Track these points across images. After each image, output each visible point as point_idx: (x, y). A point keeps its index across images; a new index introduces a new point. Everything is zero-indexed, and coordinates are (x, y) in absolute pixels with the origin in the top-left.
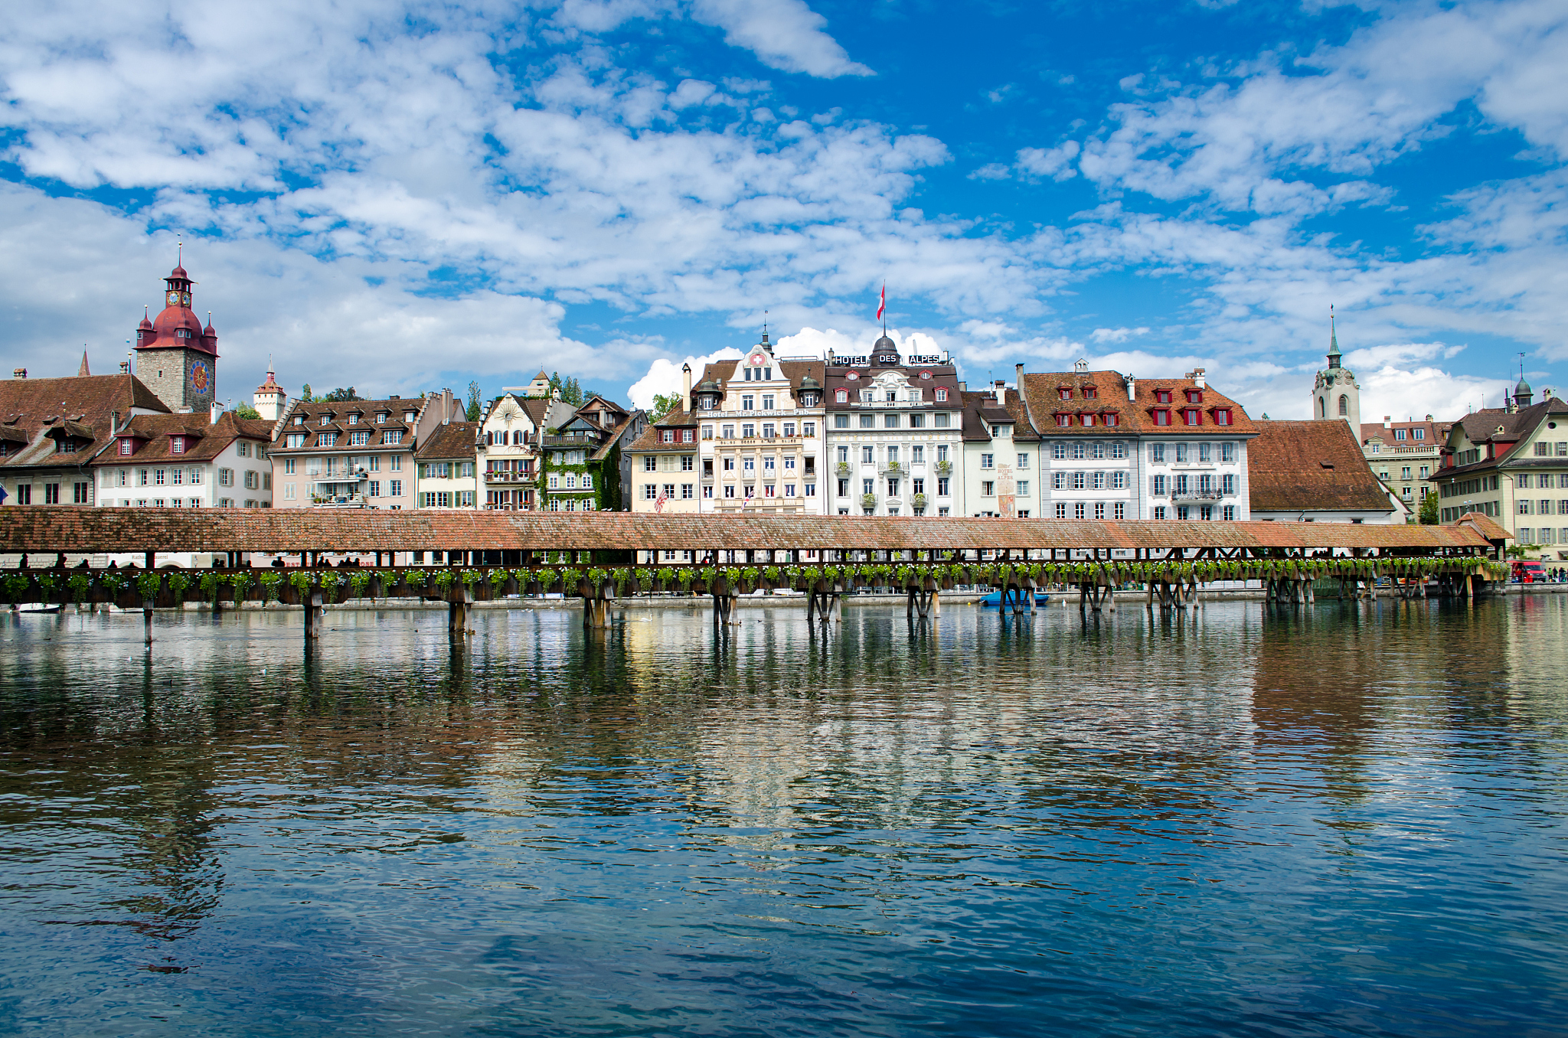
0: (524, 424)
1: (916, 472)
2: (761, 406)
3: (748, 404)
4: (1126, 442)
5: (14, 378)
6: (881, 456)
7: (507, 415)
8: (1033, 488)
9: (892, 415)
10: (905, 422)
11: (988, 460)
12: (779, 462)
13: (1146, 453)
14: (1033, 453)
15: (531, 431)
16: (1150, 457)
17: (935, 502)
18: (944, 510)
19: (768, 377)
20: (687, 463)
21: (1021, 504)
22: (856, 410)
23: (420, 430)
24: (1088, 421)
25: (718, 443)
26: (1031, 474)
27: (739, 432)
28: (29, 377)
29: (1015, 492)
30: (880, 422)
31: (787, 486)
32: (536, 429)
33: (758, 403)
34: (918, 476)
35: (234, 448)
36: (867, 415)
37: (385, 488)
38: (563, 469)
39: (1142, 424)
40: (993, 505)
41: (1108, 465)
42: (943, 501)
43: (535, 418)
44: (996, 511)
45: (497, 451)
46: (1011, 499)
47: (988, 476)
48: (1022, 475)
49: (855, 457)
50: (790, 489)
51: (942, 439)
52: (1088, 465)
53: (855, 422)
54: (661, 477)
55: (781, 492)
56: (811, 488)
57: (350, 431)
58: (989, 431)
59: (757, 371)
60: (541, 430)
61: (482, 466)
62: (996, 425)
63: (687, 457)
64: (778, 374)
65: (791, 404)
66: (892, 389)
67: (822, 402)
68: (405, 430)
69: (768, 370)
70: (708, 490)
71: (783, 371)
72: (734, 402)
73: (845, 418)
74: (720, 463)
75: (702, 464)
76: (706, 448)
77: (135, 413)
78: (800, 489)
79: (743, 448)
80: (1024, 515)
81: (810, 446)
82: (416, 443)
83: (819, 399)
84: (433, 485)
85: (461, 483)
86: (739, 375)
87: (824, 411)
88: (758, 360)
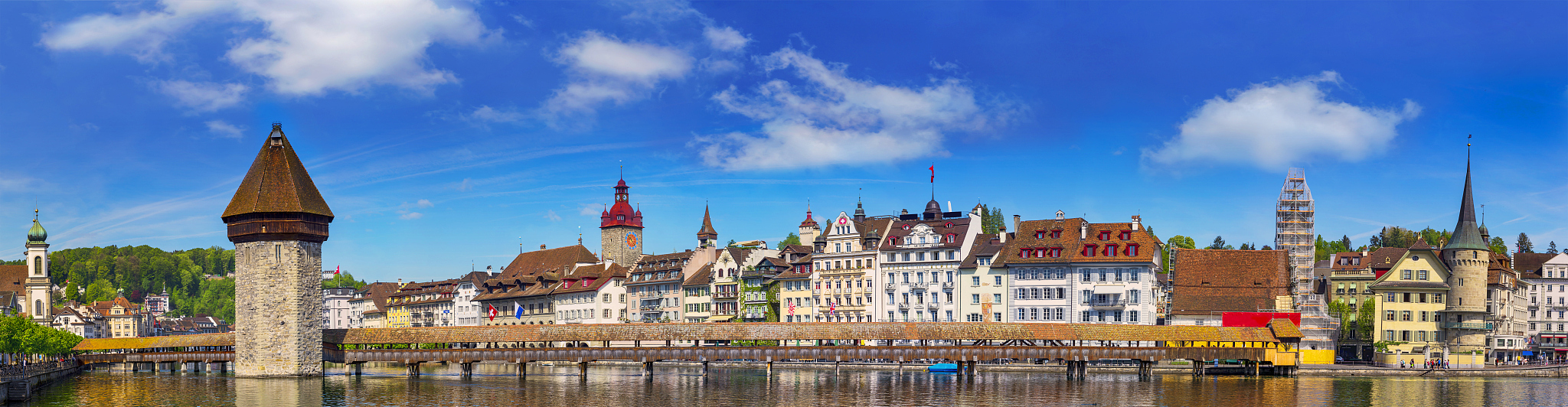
0: (733, 264)
1: (933, 288)
2: (845, 250)
3: (838, 249)
4: (1065, 268)
5: (540, 250)
6: (914, 279)
7: (726, 260)
8: (1004, 298)
9: (922, 253)
10: (928, 257)
11: (977, 279)
12: (854, 284)
13: (1077, 276)
15: (736, 268)
16: (1080, 278)
17: (943, 307)
18: (949, 312)
19: (849, 232)
20: (808, 286)
21: (996, 309)
22: (899, 250)
23: (690, 271)
24: (1040, 254)
25: (822, 273)
26: (1002, 290)
27: (833, 266)
28: (547, 249)
29: (993, 301)
30: (913, 257)
31: (858, 298)
32: (739, 267)
33: (844, 248)
34: (935, 291)
35: (612, 283)
36: (906, 253)
37: (672, 302)
38: (753, 290)
39: (1077, 256)
40: (978, 309)
41: (1053, 283)
42: (950, 307)
43: (739, 262)
44: (980, 313)
45: (719, 280)
46: (990, 305)
47: (976, 291)
48: (998, 290)
49: (899, 278)
50: (859, 300)
51: (949, 268)
52: (1041, 283)
53: (899, 258)
54: (794, 294)
55: (854, 301)
56: (870, 299)
57: (658, 272)
58: (978, 262)
59: (843, 228)
60: (741, 267)
61: (713, 289)
62: (982, 258)
63: (807, 283)
64: (853, 230)
65: (860, 248)
66: (922, 235)
67: (880, 246)
68: (680, 270)
69: (848, 227)
70: (818, 301)
71: (857, 228)
72: (830, 248)
73: (893, 256)
74: (823, 285)
75: (815, 285)
76: (815, 276)
77: (578, 265)
78: (864, 300)
79: (834, 276)
80: (999, 316)
81: (869, 273)
82: (683, 277)
83: (877, 244)
84: (692, 300)
85: (705, 299)
86: (833, 231)
87: (878, 252)
88: (843, 221)
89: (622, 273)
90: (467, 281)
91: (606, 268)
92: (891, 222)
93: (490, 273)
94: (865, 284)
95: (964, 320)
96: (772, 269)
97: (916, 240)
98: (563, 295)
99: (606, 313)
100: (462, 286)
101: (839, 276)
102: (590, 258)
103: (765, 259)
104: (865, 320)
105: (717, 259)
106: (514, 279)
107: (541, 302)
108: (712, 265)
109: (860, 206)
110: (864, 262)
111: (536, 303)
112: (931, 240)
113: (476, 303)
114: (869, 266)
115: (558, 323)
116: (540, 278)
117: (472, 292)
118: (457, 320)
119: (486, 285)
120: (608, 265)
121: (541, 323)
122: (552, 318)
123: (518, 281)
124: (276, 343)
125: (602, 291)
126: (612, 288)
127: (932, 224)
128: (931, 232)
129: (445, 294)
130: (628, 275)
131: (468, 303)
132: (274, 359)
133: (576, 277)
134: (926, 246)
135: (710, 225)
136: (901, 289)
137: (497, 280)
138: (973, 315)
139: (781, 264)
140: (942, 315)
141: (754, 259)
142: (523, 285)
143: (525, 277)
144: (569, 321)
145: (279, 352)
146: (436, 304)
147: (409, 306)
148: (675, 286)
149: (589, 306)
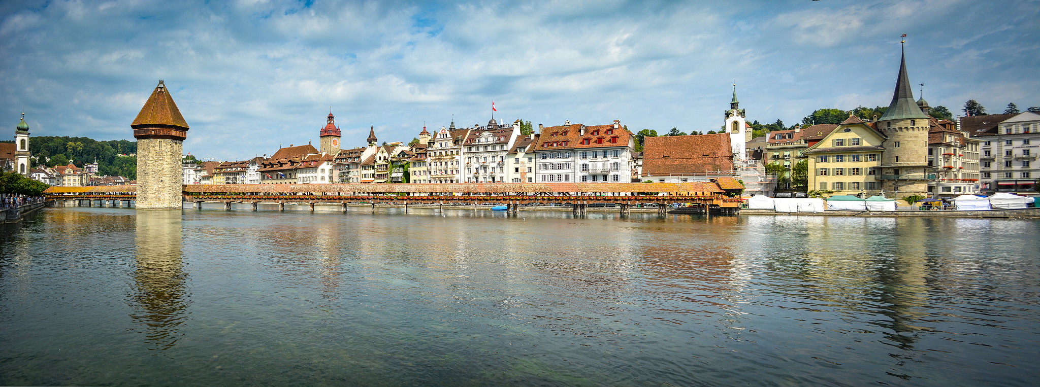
0: (386, 154)
3: (441, 145)
5: (290, 147)
6: (482, 160)
7: (382, 152)
8: (533, 170)
9: (486, 147)
10: (490, 149)
11: (517, 160)
12: (449, 163)
14: (533, 156)
15: (388, 156)
17: (498, 175)
18: (502, 178)
19: (446, 137)
20: (424, 165)
21: (529, 175)
22: (474, 146)
23: (364, 157)
24: (555, 145)
25: (432, 158)
26: (533, 165)
27: (438, 154)
28: (293, 146)
29: (527, 171)
30: (481, 149)
33: (444, 145)
34: (493, 166)
35: (326, 163)
36: (478, 147)
37: (355, 173)
38: (396, 167)
39: (578, 145)
40: (518, 176)
41: (563, 160)
42: (502, 175)
43: (389, 153)
44: (520, 178)
45: (379, 162)
46: (525, 173)
47: (517, 166)
48: (529, 165)
49: (474, 160)
50: (452, 171)
51: (502, 154)
52: (556, 161)
53: (473, 150)
54: (417, 169)
55: (449, 172)
56: (457, 171)
57: (348, 158)
58: (518, 150)
59: (444, 135)
60: (390, 155)
61: (376, 167)
62: (520, 148)
63: (424, 163)
64: (449, 136)
65: (453, 145)
66: (487, 138)
67: (463, 144)
68: (359, 157)
69: (446, 135)
70: (430, 172)
71: (451, 135)
72: (437, 145)
73: (470, 148)
74: (433, 164)
75: (428, 164)
76: (429, 159)
77: (309, 154)
78: (455, 172)
79: (438, 159)
80: (530, 179)
81: (457, 158)
82: (361, 161)
83: (461, 143)
84: (365, 172)
85: (371, 171)
86: (438, 137)
87: (462, 146)
88: (443, 131)
89: (330, 159)
90: (253, 162)
91: (323, 156)
92: (469, 131)
93: (265, 158)
94: (455, 163)
95: (510, 181)
96: (406, 156)
97: (483, 140)
98: (302, 169)
99: (323, 178)
100: (251, 165)
101: (441, 159)
102: (315, 151)
103: (402, 151)
104: (454, 182)
105: (378, 152)
106: (277, 161)
107: (290, 172)
108: (376, 155)
109: (452, 123)
110: (455, 152)
111: (288, 173)
112: (491, 140)
113: (258, 173)
114: (457, 154)
115: (299, 183)
116: (290, 161)
117: (256, 167)
118: (248, 181)
119: (263, 164)
120: (324, 154)
121: (290, 183)
122: (295, 181)
123: (279, 162)
124: (158, 191)
125: (320, 167)
126: (326, 166)
127: (492, 132)
128: (492, 136)
129: (243, 168)
130: (333, 160)
131: (254, 173)
132: (157, 199)
133: (308, 160)
134: (488, 143)
135: (373, 135)
136: (474, 165)
137: (269, 161)
138: (515, 179)
139: (411, 153)
140: (497, 179)
141: (397, 151)
142: (281, 164)
143: (282, 160)
144: (304, 182)
145: (159, 196)
146: (238, 173)
147: (225, 174)
148: (357, 164)
149: (314, 175)
